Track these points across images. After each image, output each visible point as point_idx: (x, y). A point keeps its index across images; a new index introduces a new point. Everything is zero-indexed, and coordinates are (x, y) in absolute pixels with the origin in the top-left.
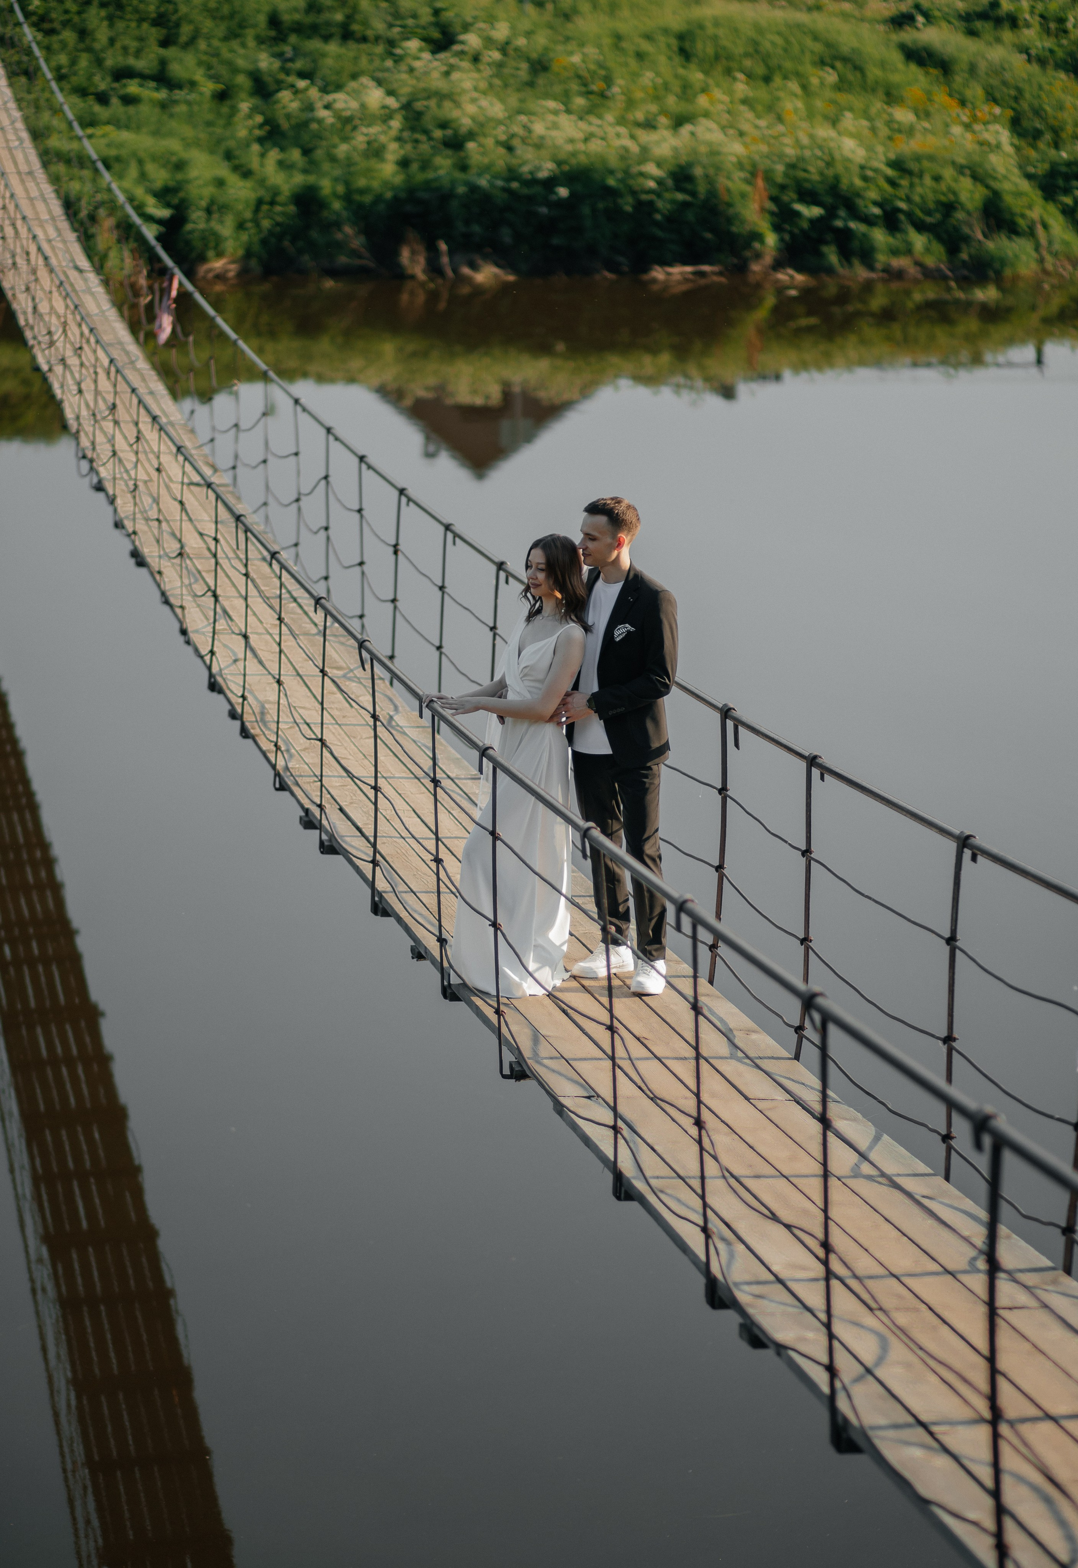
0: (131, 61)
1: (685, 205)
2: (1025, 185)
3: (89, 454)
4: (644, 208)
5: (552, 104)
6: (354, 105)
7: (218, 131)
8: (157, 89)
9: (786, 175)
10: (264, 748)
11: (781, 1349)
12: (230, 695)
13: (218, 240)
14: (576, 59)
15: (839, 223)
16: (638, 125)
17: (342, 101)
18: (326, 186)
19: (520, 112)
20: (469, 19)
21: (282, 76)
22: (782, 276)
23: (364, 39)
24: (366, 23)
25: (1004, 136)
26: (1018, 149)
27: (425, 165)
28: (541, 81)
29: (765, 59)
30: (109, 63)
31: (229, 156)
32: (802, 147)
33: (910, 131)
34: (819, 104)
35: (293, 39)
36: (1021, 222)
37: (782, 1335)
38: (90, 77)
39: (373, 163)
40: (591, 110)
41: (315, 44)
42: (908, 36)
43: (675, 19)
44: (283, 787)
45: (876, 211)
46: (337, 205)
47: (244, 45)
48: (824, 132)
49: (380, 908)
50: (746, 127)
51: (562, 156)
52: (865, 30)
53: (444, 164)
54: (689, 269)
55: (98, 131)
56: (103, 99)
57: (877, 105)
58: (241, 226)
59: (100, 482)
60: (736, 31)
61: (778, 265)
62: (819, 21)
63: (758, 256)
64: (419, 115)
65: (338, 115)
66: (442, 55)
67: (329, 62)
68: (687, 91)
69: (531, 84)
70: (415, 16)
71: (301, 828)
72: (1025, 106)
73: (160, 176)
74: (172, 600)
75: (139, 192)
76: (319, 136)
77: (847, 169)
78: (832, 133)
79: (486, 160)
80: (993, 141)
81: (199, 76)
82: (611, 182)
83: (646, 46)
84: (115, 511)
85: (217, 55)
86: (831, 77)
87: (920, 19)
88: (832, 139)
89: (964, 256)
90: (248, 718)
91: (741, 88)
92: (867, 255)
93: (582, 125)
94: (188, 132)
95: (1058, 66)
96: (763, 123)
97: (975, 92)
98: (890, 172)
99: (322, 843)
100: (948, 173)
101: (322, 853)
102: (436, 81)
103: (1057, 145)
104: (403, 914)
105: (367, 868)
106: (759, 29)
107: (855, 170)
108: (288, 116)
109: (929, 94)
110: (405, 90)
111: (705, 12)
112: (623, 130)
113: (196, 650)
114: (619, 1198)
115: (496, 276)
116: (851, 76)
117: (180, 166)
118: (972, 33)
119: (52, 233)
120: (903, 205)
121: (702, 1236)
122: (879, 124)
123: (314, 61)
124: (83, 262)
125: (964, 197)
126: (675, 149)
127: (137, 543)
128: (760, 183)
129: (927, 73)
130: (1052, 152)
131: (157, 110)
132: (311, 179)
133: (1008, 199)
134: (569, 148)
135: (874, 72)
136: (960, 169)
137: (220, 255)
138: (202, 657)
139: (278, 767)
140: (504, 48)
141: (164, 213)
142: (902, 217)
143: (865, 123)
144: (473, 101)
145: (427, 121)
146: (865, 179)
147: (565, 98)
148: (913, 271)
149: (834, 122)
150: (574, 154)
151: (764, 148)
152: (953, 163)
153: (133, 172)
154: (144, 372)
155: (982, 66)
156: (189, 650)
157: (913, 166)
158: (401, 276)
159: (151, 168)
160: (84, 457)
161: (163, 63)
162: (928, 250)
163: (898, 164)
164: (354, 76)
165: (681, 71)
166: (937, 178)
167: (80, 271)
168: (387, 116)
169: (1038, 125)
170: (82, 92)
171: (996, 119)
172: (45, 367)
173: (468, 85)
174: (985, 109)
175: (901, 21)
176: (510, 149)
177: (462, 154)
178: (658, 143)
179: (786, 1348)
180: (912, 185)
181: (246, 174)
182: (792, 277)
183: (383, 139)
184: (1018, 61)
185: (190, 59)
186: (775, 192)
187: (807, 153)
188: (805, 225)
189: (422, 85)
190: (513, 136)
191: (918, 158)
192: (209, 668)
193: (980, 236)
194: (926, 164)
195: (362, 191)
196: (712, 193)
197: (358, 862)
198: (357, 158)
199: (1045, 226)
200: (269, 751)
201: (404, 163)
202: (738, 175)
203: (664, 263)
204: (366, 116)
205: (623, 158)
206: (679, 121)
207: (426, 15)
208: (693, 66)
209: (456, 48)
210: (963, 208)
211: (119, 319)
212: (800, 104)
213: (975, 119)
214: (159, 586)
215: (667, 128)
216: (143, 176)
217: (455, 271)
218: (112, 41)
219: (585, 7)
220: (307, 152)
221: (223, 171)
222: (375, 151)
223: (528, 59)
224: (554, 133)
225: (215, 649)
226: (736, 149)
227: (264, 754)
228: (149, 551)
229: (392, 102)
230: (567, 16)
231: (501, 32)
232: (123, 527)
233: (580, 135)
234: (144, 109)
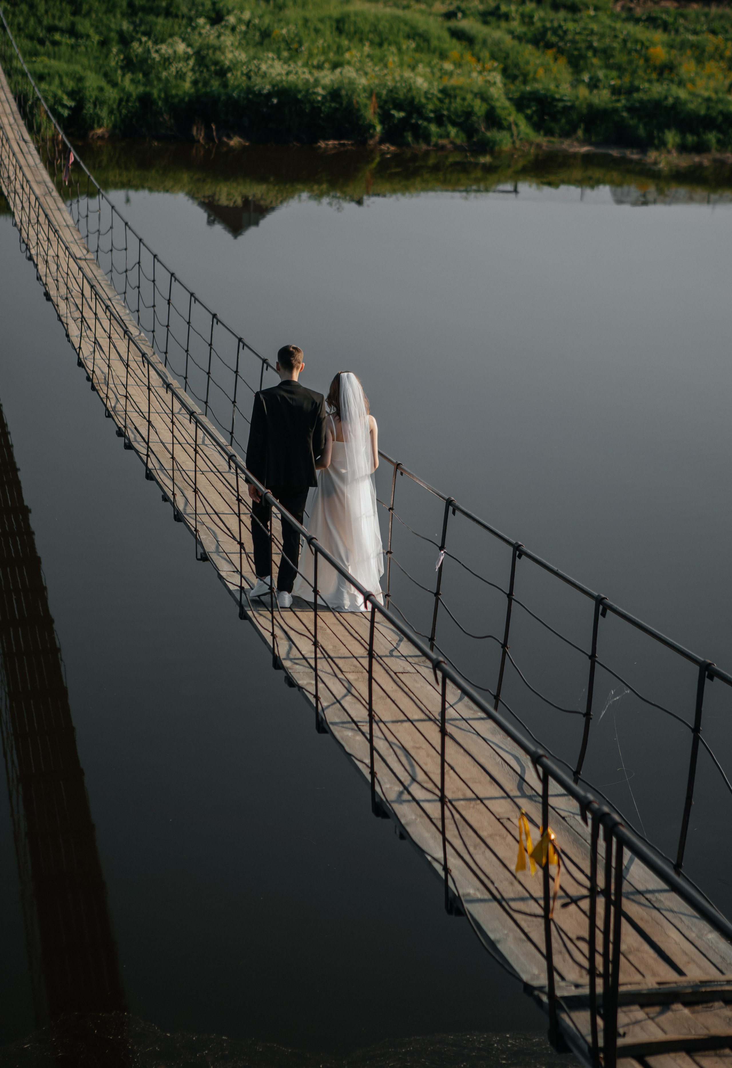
0: (57, 22)
1: (336, 109)
2: (507, 104)
3: (26, 241)
4: (316, 109)
5: (271, 55)
6: (170, 51)
7: (101, 62)
8: (70, 38)
9: (387, 95)
10: (102, 397)
11: (300, 688)
12: (87, 369)
13: (99, 118)
14: (284, 31)
15: (413, 121)
16: (314, 67)
17: (164, 48)
18: (155, 93)
19: (254, 58)
20: (230, 8)
21: (134, 34)
22: (384, 147)
23: (177, 16)
24: (178, 8)
25: (498, 78)
26: (505, 85)
27: (206, 84)
28: (266, 42)
29: (380, 34)
30: (45, 22)
31: (106, 75)
32: (396, 82)
33: (451, 74)
34: (406, 58)
35: (140, 14)
36: (505, 123)
37: (301, 682)
38: (35, 30)
39: (179, 82)
40: (291, 58)
41: (151, 18)
42: (453, 24)
43: (334, 10)
44: (109, 416)
45: (432, 115)
46: (160, 103)
47: (115, 16)
48: (408, 74)
49: (150, 476)
50: (369, 70)
51: (274, 82)
52: (431, 20)
53: (215, 84)
54: (336, 142)
55: (39, 59)
56: (42, 42)
57: (435, 61)
58: (111, 112)
59: (31, 255)
60: (366, 19)
61: (382, 141)
62: (407, 14)
63: (372, 136)
64: (203, 58)
65: (161, 56)
66: (216, 27)
67: (158, 28)
68: (340, 50)
69: (261, 43)
70: (203, 5)
71: (116, 436)
72: (509, 62)
73: (70, 84)
74: (63, 319)
75: (59, 92)
76: (152, 67)
77: (417, 93)
78: (412, 75)
79: (236, 83)
80: (492, 81)
81: (91, 32)
82: (299, 96)
83: (320, 26)
84: (37, 270)
85: (101, 20)
86: (413, 45)
87: (460, 15)
88: (411, 78)
89: (475, 139)
90: (95, 381)
91: (367, 49)
92: (426, 137)
93: (286, 67)
94: (85, 61)
95: (528, 41)
96: (377, 69)
97: (485, 54)
98: (440, 95)
99: (125, 444)
100: (469, 97)
101: (125, 449)
102: (212, 40)
103: (525, 82)
104: (159, 480)
105: (144, 458)
106: (378, 19)
107: (422, 93)
108: (137, 56)
109: (462, 57)
110: (197, 45)
111: (352, 8)
112: (306, 70)
113: (73, 345)
114: (241, 618)
115: (240, 143)
116: (423, 45)
117: (81, 79)
118: (486, 23)
119: (12, 121)
120: (445, 113)
121: (272, 637)
122: (436, 70)
123: (151, 27)
124: (27, 137)
125: (476, 109)
126: (332, 80)
127: (47, 289)
128: (374, 99)
129: (461, 44)
130: (522, 87)
131: (70, 49)
132: (148, 89)
133: (499, 111)
134: (278, 78)
135: (434, 43)
136: (476, 95)
137: (100, 126)
138: (75, 350)
139: (107, 406)
140: (248, 24)
141: (72, 104)
142: (445, 119)
143: (428, 70)
144: (232, 52)
145: (207, 61)
146: (427, 98)
147: (278, 52)
148: (449, 146)
149: (413, 68)
150: (282, 81)
151: (377, 82)
152: (472, 92)
153: (57, 81)
154: (56, 198)
155: (489, 41)
156: (70, 344)
157: (452, 93)
158: (193, 141)
159: (65, 80)
160: (24, 242)
161: (73, 24)
162: (457, 135)
163: (444, 91)
164: (171, 36)
165: (337, 40)
166: (464, 99)
167: (26, 142)
168: (187, 58)
169: (516, 72)
170: (31, 37)
171: (494, 69)
172: (6, 194)
173: (228, 43)
174: (491, 64)
175: (450, 16)
176: (249, 78)
177: (224, 79)
178: (324, 77)
179: (303, 688)
180: (450, 103)
181: (114, 85)
182: (388, 148)
183: (184, 70)
184: (508, 39)
185: (87, 23)
186: (382, 103)
187: (398, 85)
188: (396, 121)
189: (205, 42)
190: (250, 71)
191: (454, 88)
192: (78, 355)
193: (483, 129)
194: (458, 92)
195: (173, 97)
196: (350, 103)
197: (141, 455)
198: (171, 79)
199: (517, 125)
200: (104, 398)
201: (195, 83)
202: (363, 95)
203: (326, 139)
204: (176, 57)
205: (304, 84)
206: (335, 66)
207: (208, 5)
208: (343, 37)
209: (223, 23)
210: (476, 114)
211: (45, 169)
212: (396, 59)
213: (484, 69)
214: (57, 311)
215: (329, 69)
216: (62, 84)
217: (220, 139)
218: (46, 12)
219: (290, 3)
220: (146, 75)
221: (103, 83)
222: (181, 76)
223: (260, 30)
224: (271, 70)
225: (82, 346)
226: (363, 81)
227: (102, 399)
228: (53, 293)
229: (190, 51)
230: (281, 8)
231: (247, 15)
232: (41, 279)
233: (284, 72)
234: (63, 48)
